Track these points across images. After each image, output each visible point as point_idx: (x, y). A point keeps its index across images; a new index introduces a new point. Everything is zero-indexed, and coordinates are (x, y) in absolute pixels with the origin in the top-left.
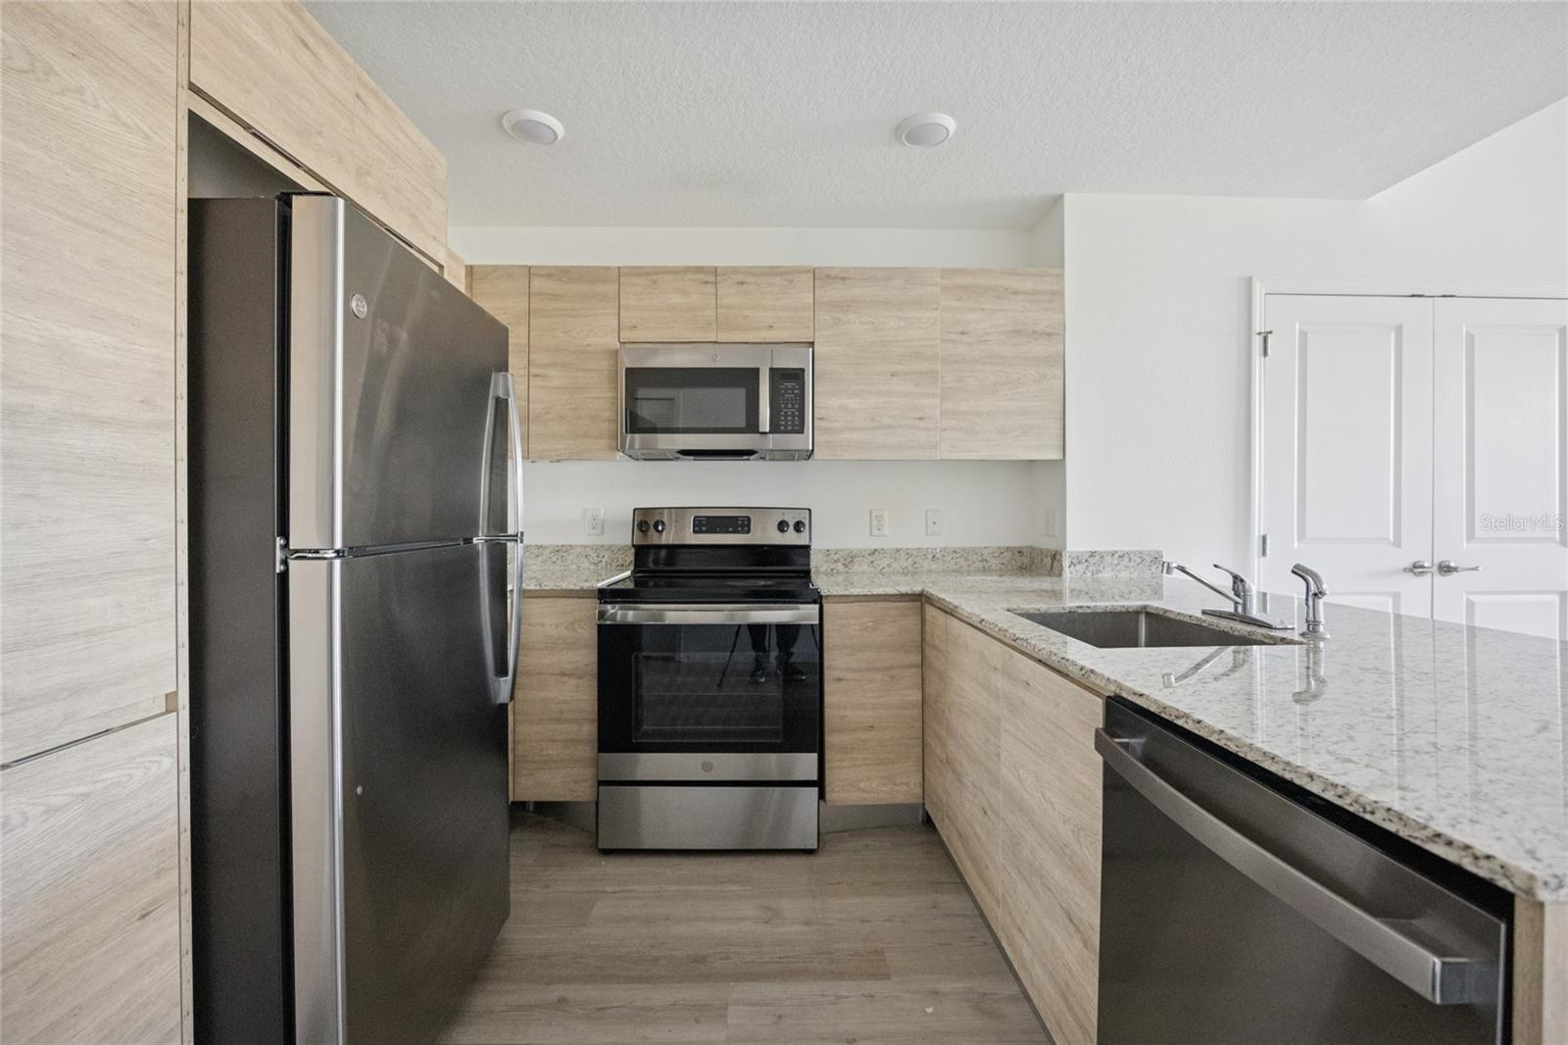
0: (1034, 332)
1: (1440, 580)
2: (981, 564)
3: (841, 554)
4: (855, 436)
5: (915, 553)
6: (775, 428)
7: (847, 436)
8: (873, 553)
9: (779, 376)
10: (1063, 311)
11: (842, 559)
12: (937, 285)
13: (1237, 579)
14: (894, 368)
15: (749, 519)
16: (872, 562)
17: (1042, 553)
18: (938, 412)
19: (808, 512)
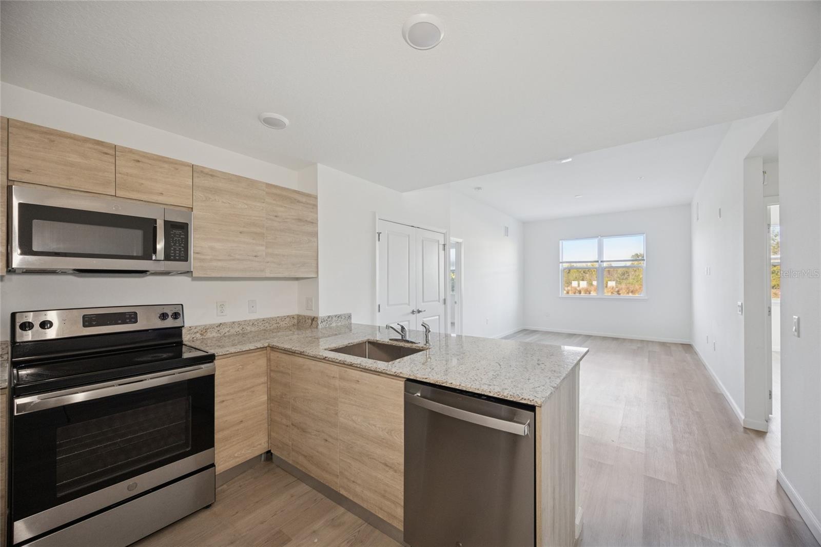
0: (306, 221)
1: (418, 315)
2: (276, 325)
3: (200, 328)
4: (220, 264)
5: (243, 323)
6: (167, 258)
7: (214, 264)
8: (219, 326)
9: (171, 226)
10: (317, 213)
11: (199, 331)
12: (264, 191)
13: (403, 328)
14: (241, 229)
15: (136, 314)
16: (218, 331)
17: (305, 318)
18: (264, 254)
19: (181, 306)
